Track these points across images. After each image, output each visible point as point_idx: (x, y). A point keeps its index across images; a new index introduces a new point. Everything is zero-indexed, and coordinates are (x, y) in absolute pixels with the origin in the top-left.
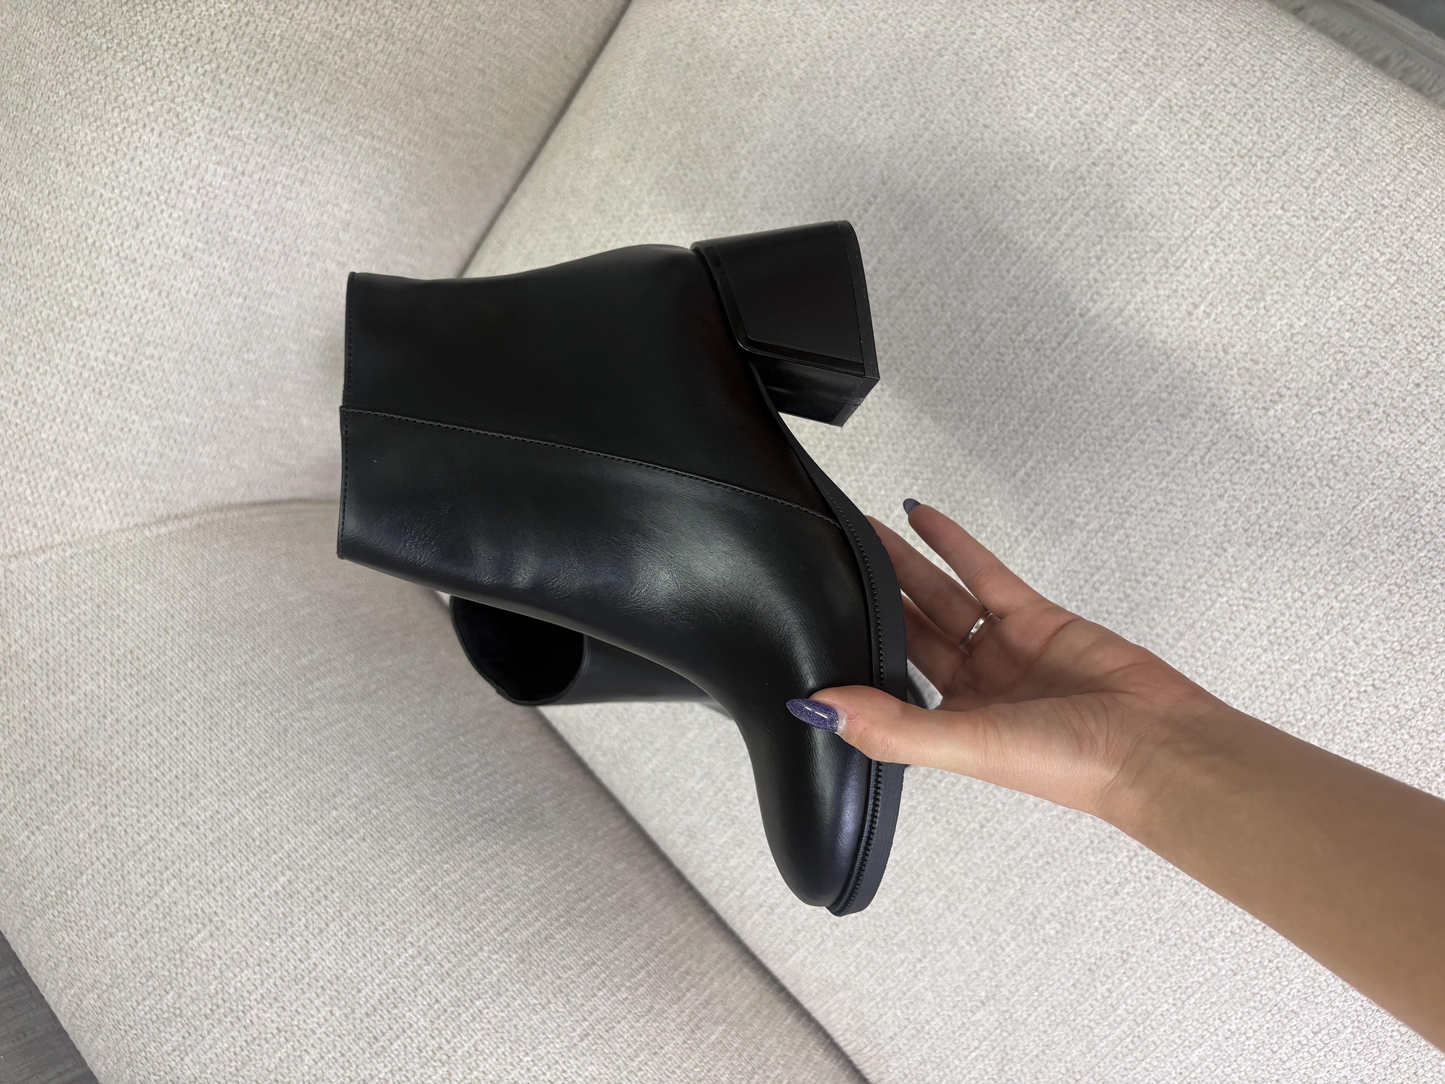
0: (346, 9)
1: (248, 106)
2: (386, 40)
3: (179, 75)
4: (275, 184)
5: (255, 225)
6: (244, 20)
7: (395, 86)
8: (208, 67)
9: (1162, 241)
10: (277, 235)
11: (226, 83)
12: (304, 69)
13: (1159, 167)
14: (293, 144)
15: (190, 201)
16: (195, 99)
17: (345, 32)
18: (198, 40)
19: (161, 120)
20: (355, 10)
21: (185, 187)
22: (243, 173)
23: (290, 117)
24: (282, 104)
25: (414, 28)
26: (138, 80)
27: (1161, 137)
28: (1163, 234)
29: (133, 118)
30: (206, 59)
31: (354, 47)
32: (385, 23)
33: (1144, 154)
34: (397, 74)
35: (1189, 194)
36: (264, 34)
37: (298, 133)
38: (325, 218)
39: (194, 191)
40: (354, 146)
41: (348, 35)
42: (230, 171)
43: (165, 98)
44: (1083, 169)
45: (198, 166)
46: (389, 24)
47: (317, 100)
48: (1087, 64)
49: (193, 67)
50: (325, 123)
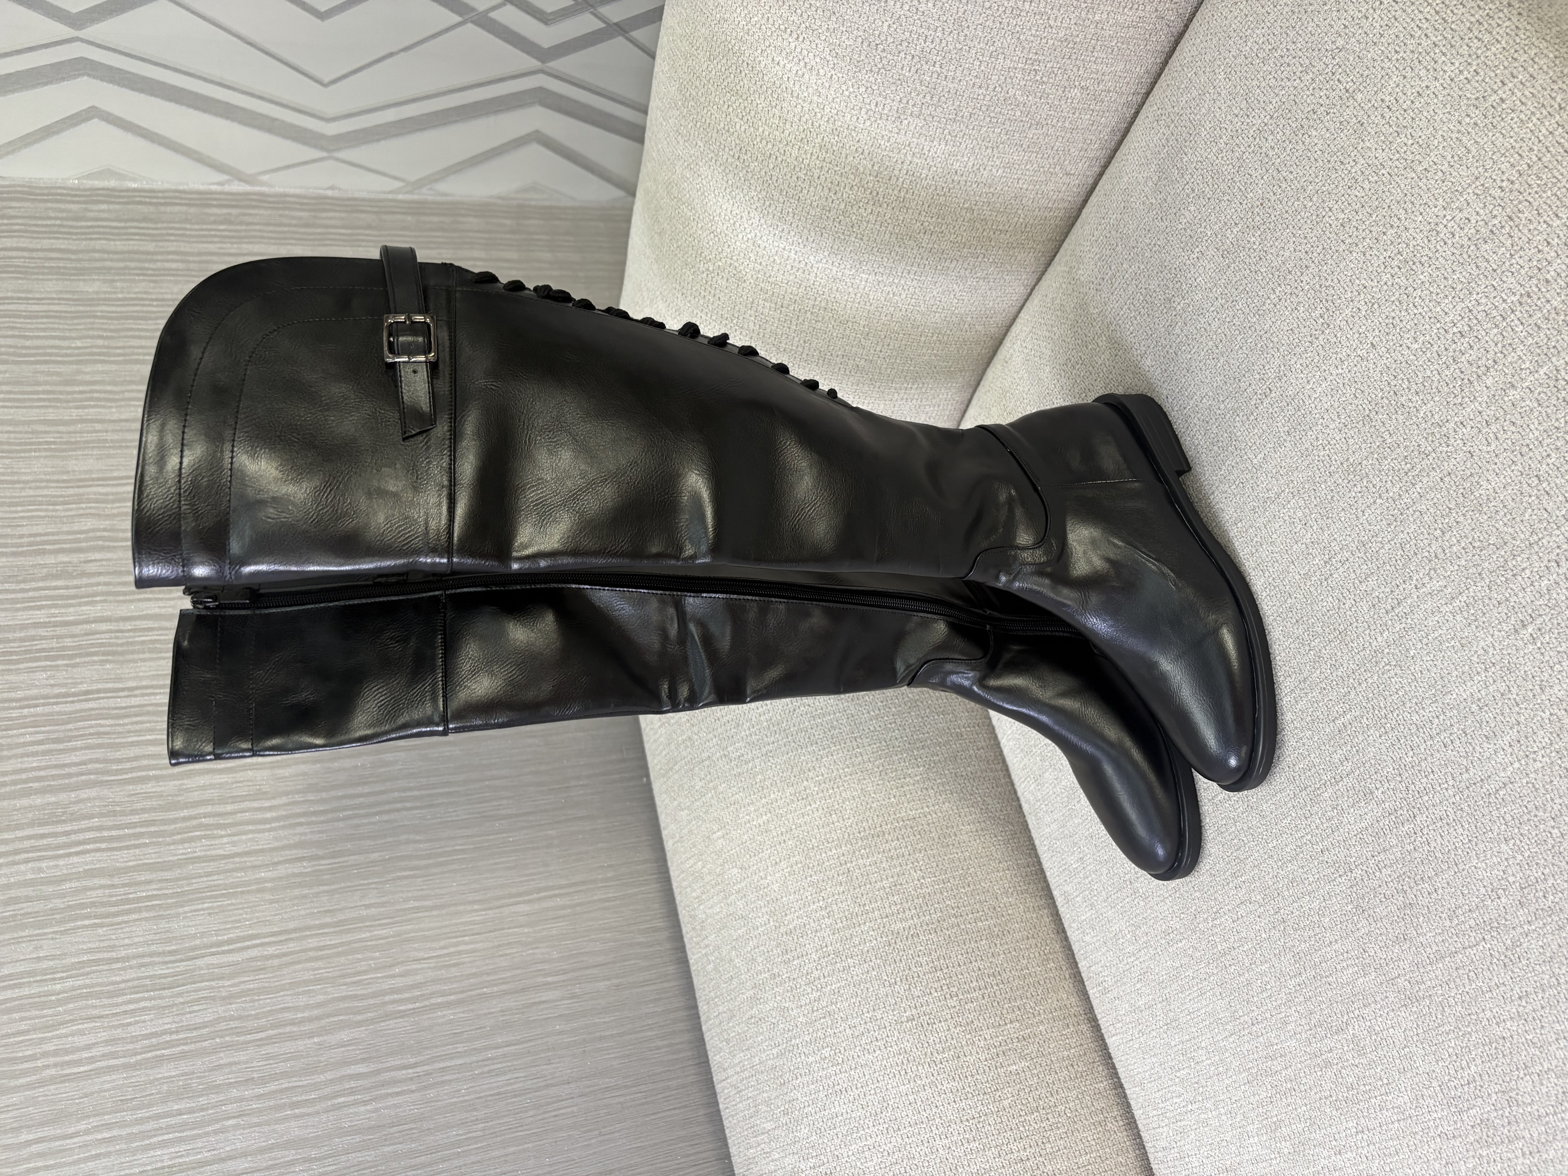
0: (838, 188)
1: (778, 262)
2: (874, 204)
3: (733, 241)
4: (806, 312)
5: (797, 339)
6: (767, 203)
7: (887, 236)
8: (749, 236)
9: (1507, 537)
10: (814, 345)
11: (762, 246)
12: (813, 234)
13: (1525, 449)
14: (814, 284)
15: (751, 324)
16: (744, 258)
17: (839, 205)
18: (742, 217)
19: (726, 271)
20: (844, 188)
21: (747, 316)
22: (782, 306)
23: (808, 267)
24: (801, 259)
25: (896, 192)
26: (711, 243)
27: (1536, 414)
28: (1510, 530)
29: (711, 269)
30: (748, 230)
31: (848, 214)
32: (871, 193)
33: (1513, 429)
34: (887, 227)
35: (1548, 494)
36: (781, 212)
37: (816, 277)
38: (848, 332)
39: (752, 318)
40: (861, 281)
41: (842, 206)
42: (773, 305)
43: (727, 256)
44: (1452, 425)
45: (753, 303)
46: (875, 193)
47: (826, 253)
48: (1483, 301)
49: (740, 236)
50: (835, 269)
